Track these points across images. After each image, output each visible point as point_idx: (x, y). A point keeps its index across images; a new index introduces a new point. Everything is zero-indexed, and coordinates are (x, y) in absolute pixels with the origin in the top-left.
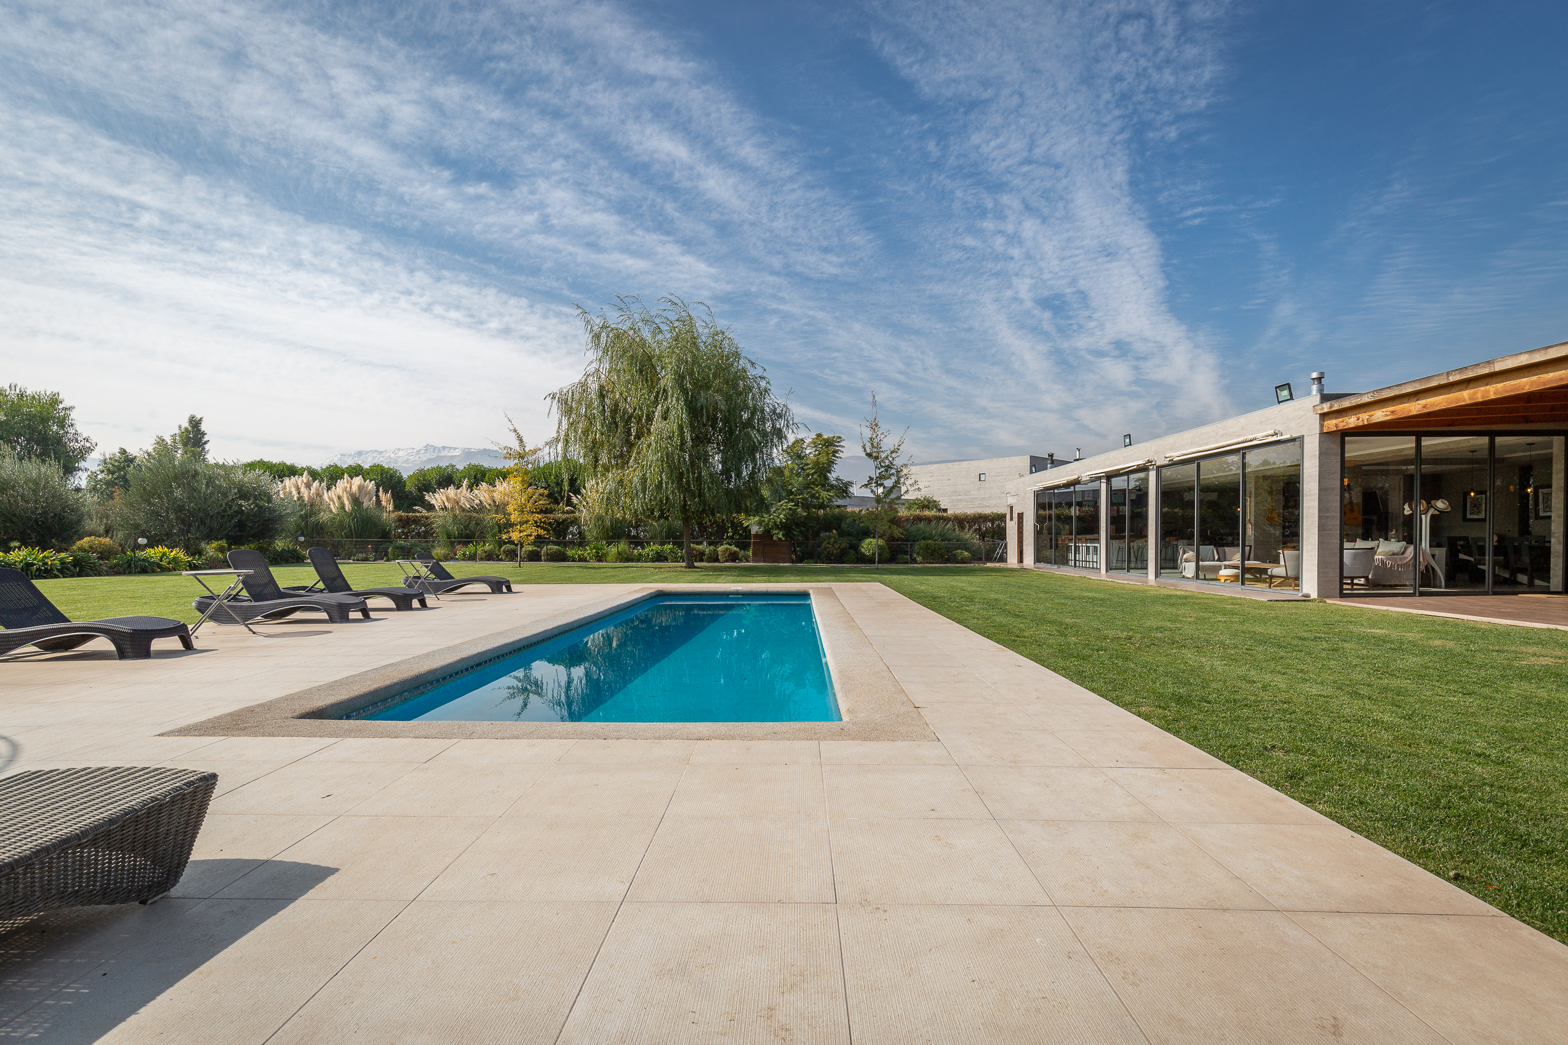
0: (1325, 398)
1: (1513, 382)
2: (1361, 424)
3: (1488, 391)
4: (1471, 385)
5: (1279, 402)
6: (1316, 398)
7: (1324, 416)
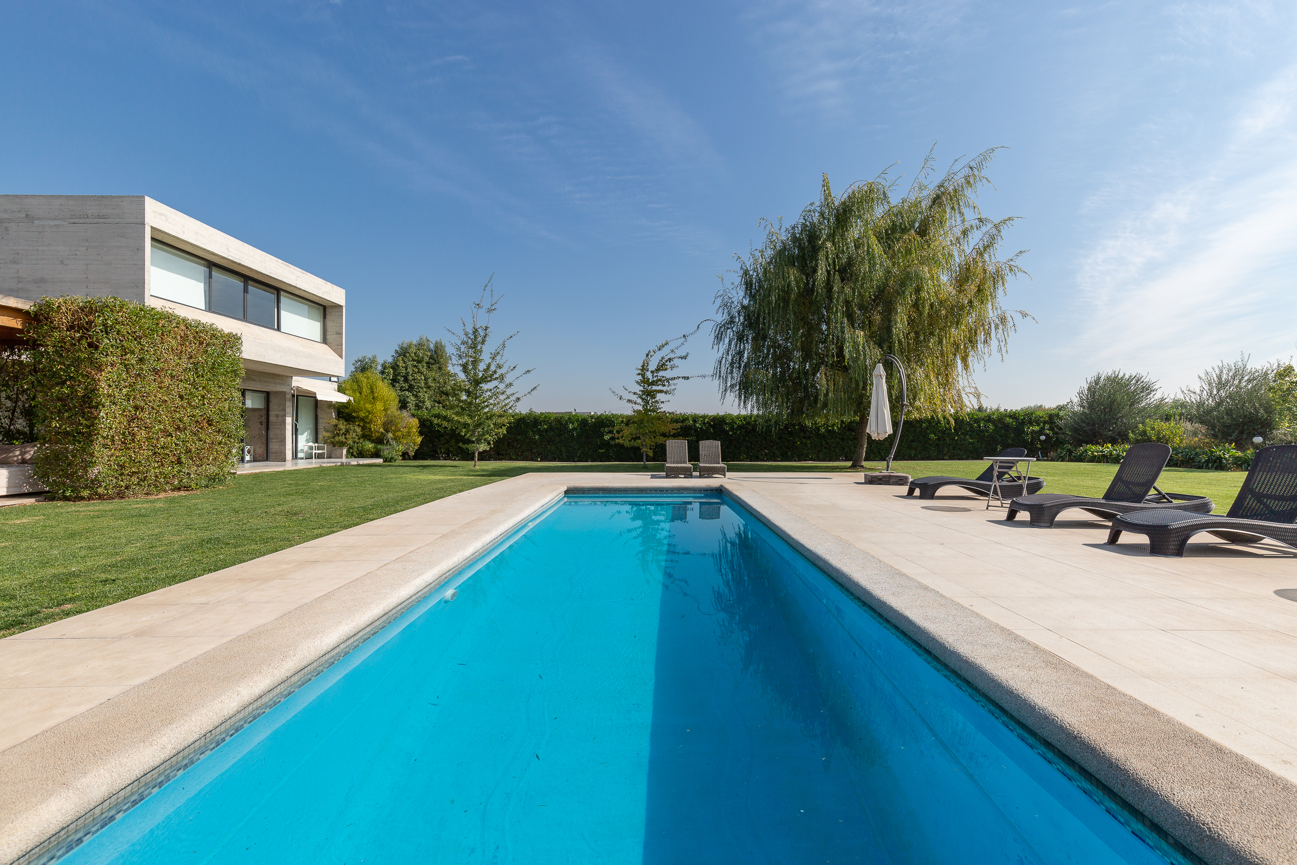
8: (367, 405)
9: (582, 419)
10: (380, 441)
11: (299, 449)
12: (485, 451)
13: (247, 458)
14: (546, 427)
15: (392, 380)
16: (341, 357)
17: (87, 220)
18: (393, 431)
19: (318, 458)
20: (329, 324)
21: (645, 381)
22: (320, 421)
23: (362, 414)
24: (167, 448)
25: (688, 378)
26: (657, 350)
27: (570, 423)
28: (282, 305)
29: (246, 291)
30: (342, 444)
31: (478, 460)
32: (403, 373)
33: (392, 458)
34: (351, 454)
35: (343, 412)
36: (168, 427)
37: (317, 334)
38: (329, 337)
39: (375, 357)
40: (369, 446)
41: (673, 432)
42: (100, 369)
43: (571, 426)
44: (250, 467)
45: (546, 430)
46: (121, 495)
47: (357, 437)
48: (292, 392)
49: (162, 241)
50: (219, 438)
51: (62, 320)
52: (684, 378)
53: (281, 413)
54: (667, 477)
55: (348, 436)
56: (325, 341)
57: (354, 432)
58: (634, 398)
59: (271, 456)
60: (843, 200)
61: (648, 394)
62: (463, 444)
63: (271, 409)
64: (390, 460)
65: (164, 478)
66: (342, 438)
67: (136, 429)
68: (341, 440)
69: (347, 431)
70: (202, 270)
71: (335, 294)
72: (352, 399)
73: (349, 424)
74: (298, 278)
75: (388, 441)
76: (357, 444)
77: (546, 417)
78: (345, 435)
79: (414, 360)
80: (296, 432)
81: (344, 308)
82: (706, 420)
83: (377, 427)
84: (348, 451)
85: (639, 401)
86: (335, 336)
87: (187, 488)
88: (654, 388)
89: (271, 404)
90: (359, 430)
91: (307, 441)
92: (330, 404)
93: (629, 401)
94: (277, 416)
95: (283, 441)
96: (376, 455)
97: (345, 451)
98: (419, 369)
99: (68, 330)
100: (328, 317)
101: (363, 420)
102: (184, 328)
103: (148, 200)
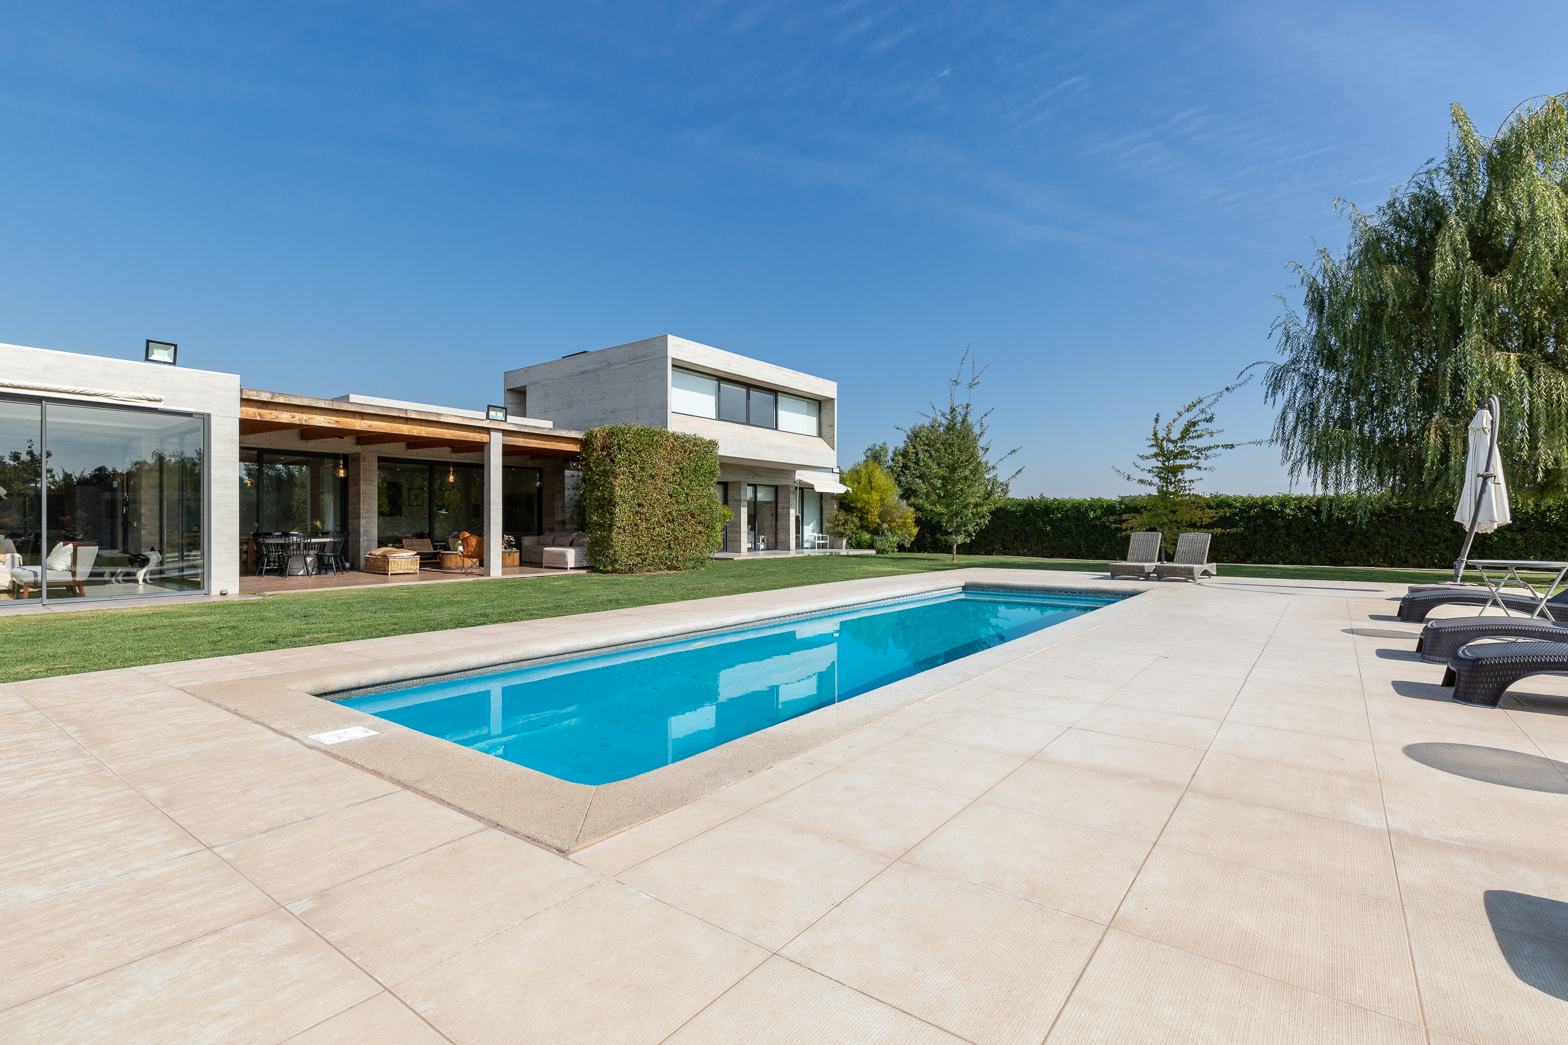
6: (237, 379)
8: (864, 496)
9: (1108, 506)
10: (876, 532)
11: (805, 539)
12: (964, 544)
13: (762, 547)
14: (1059, 515)
15: (902, 467)
16: (833, 448)
17: (637, 361)
18: (889, 521)
19: (822, 548)
20: (824, 417)
21: (1162, 454)
22: (825, 512)
23: (859, 505)
24: (661, 536)
25: (1232, 446)
26: (1183, 411)
27: (1091, 510)
28: (779, 406)
29: (748, 397)
30: (841, 535)
31: (956, 554)
32: (913, 459)
33: (884, 550)
34: (850, 546)
35: (844, 503)
36: (661, 520)
37: (813, 430)
38: (824, 431)
39: (884, 444)
40: (867, 536)
41: (1207, 521)
42: (616, 478)
43: (1092, 515)
44: (764, 554)
45: (1061, 520)
46: (631, 571)
47: (855, 528)
48: (796, 485)
49: (680, 367)
50: (700, 528)
51: (598, 443)
52: (1226, 446)
53: (786, 505)
54: (1113, 577)
55: (846, 527)
56: (820, 435)
57: (852, 523)
58: (1149, 477)
59: (780, 545)
60: (1500, 137)
61: (1169, 472)
62: (941, 536)
63: (779, 501)
64: (882, 552)
65: (659, 559)
66: (841, 529)
67: (639, 521)
68: (840, 530)
69: (846, 522)
70: (713, 384)
71: (826, 388)
72: (850, 489)
73: (848, 515)
74: (790, 379)
75: (883, 532)
76: (856, 534)
77: (1059, 504)
78: (844, 525)
79: (925, 444)
80: (800, 522)
81: (836, 400)
82: (1304, 504)
83: (874, 518)
84: (847, 542)
85: (1156, 480)
86: (828, 429)
87: (676, 568)
88: (1179, 462)
89: (779, 497)
90: (856, 520)
91: (813, 531)
92: (832, 496)
93: (1142, 481)
94: (783, 508)
95: (788, 531)
96: (871, 546)
97: (844, 542)
98: (930, 454)
99: (601, 450)
100: (822, 411)
101: (861, 510)
102: (672, 440)
103: (669, 336)
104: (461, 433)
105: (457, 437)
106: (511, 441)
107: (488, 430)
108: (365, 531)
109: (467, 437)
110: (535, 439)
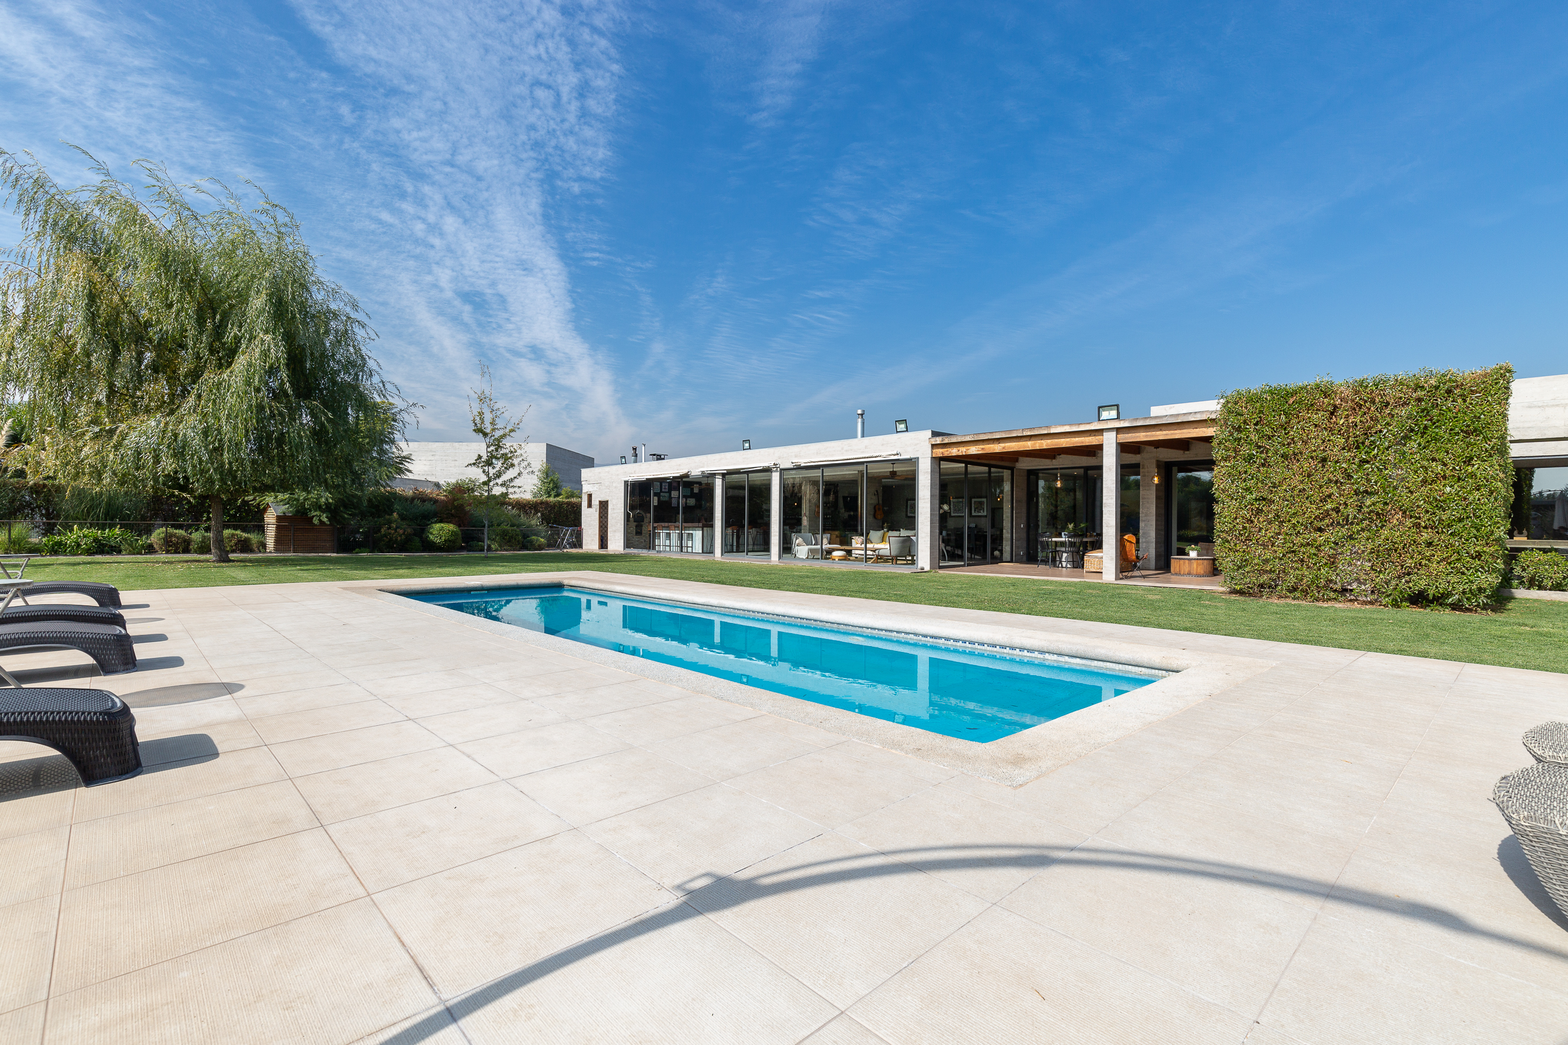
0: (935, 434)
1: (1056, 440)
2: (961, 454)
3: (1043, 444)
4: (1032, 438)
5: (897, 432)
6: (929, 433)
7: (933, 446)
104: (1077, 439)
105: (1073, 443)
106: (1126, 438)
107: (1100, 431)
108: (1144, 533)
109: (1083, 442)
110: (1161, 430)
